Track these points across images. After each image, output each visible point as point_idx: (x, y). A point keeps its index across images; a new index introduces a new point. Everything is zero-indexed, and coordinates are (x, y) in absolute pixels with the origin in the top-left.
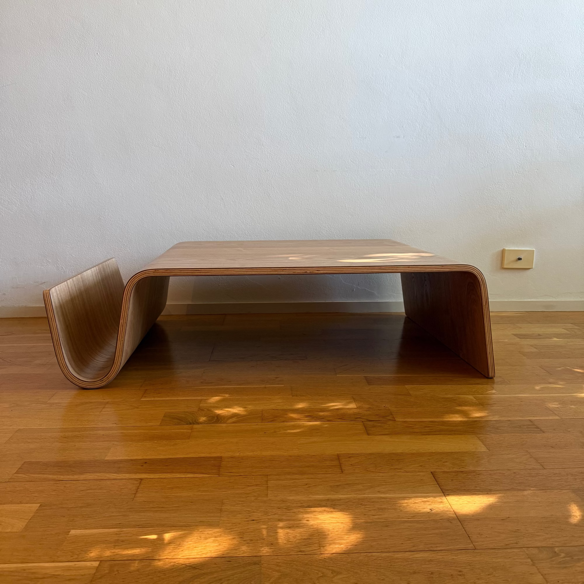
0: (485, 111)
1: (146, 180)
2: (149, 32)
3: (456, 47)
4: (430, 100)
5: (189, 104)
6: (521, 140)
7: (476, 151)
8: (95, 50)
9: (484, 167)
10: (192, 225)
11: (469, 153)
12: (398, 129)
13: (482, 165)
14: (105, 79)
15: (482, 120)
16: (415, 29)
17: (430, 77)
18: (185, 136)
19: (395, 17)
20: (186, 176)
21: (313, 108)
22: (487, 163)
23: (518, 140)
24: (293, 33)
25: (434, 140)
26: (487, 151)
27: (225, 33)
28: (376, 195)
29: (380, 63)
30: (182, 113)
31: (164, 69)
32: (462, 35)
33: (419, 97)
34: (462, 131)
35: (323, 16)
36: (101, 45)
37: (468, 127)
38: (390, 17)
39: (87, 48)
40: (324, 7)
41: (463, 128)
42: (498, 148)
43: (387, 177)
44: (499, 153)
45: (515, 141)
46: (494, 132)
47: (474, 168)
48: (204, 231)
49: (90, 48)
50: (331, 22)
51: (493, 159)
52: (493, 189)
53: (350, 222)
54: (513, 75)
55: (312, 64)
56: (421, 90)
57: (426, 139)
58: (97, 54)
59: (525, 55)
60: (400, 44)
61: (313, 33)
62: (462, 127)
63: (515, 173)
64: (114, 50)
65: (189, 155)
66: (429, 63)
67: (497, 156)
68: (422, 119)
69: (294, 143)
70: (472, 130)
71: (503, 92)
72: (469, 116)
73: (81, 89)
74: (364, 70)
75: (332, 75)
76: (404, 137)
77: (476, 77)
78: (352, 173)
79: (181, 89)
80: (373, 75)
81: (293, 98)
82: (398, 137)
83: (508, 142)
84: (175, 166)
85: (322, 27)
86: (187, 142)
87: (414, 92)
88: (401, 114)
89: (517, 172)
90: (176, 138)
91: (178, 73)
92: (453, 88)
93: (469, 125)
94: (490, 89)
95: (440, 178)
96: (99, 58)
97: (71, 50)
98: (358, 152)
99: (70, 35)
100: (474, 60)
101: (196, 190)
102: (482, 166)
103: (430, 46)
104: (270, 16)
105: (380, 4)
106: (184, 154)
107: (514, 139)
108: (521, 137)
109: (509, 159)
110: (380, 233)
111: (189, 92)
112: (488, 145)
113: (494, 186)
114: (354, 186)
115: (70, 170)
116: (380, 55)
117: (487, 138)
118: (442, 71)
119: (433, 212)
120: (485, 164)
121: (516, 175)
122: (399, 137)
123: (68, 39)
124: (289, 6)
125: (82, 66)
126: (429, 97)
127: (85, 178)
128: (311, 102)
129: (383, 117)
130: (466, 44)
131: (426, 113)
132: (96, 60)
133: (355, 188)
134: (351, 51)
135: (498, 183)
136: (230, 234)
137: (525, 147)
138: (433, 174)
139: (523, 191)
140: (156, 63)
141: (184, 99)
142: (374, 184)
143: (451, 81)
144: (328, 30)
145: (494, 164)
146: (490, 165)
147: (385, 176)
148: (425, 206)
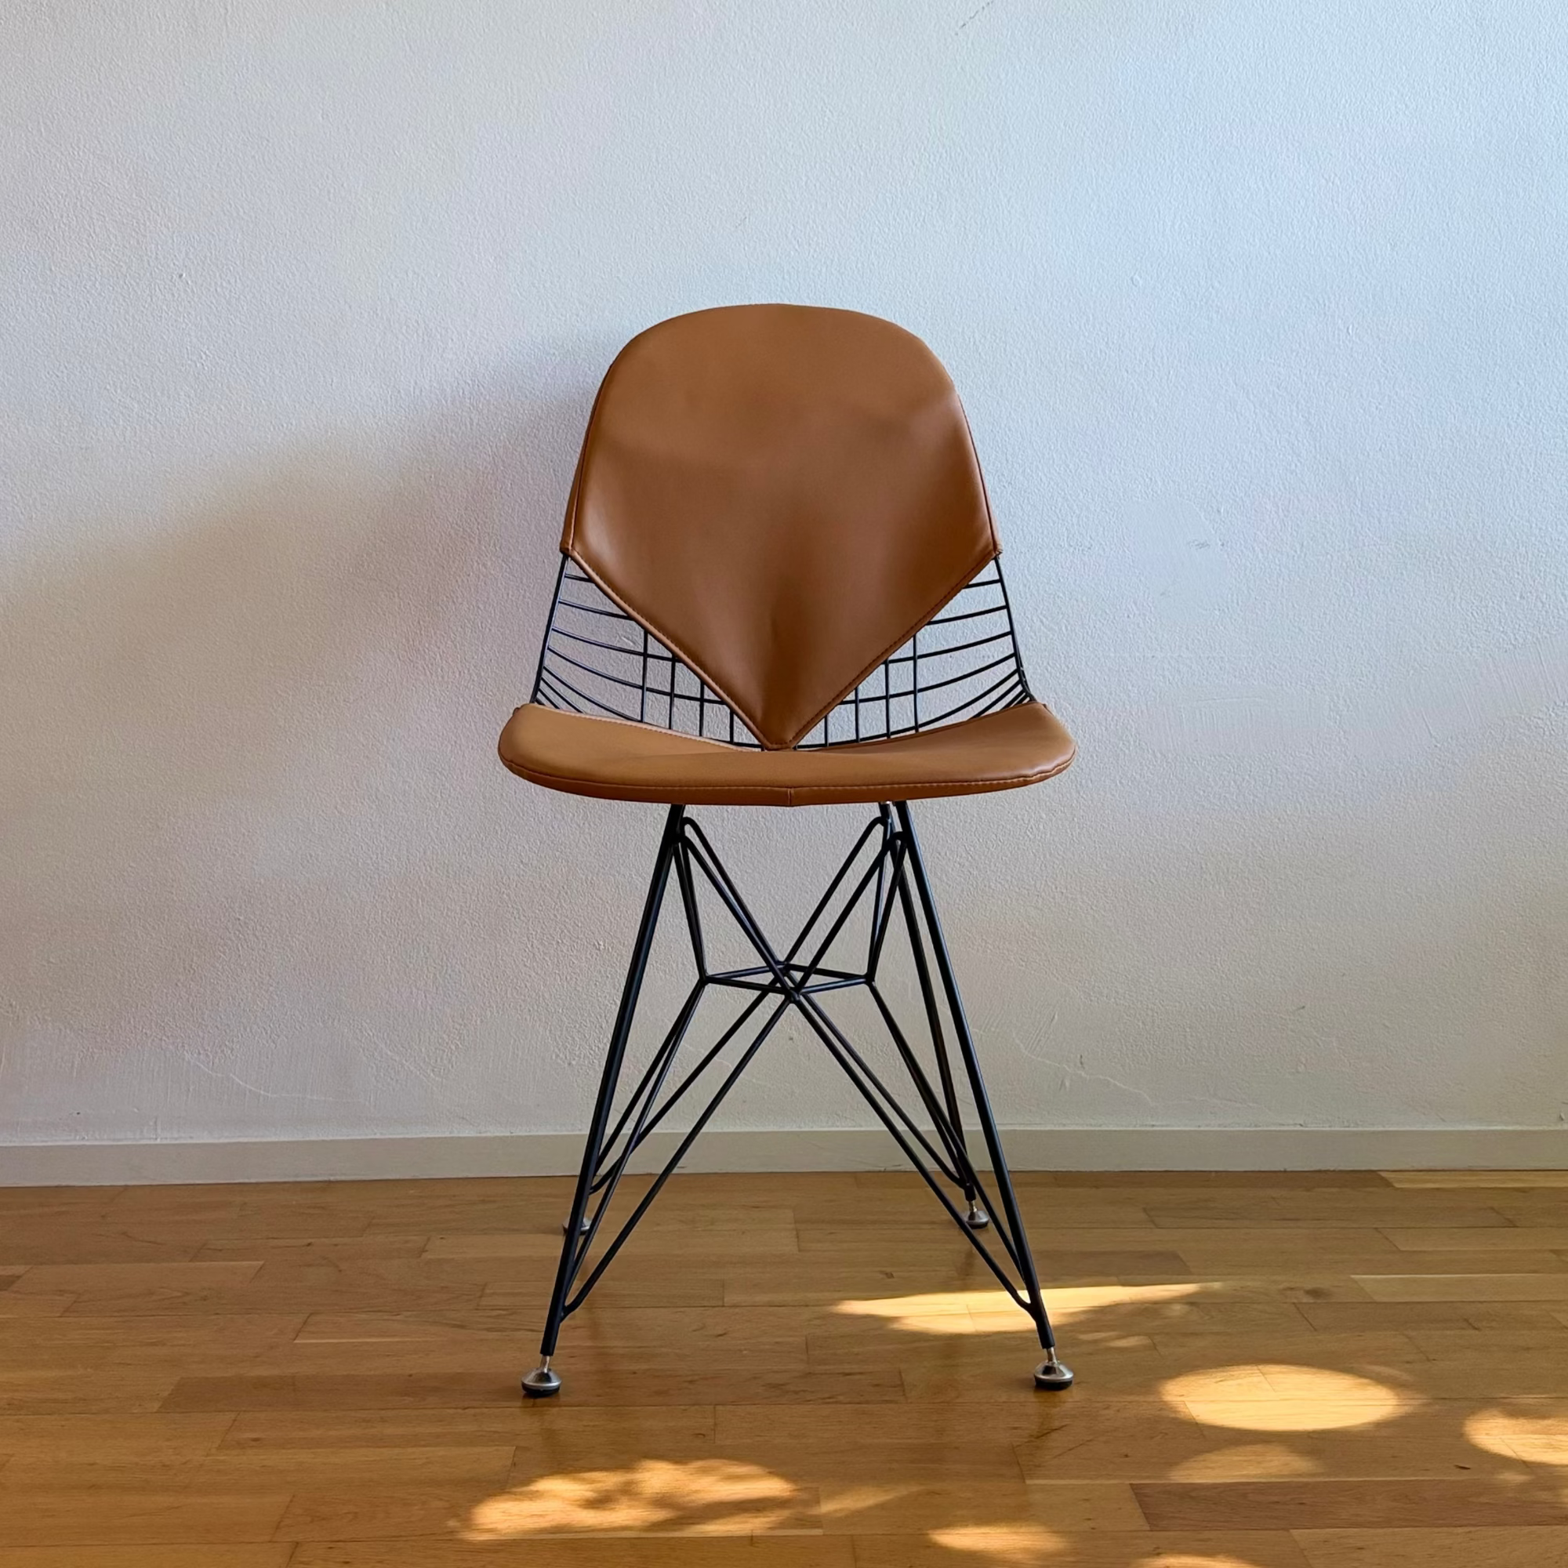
0: (1503, 459)
1: (328, 692)
2: (359, 209)
3: (1393, 250)
4: (1310, 423)
5: (489, 439)
7: (1480, 593)
8: (172, 265)
9: (1511, 647)
10: (482, 844)
12: (1204, 518)
13: (1503, 640)
14: (204, 357)
15: (1495, 490)
16: (1252, 194)
17: (1308, 348)
18: (468, 543)
19: (1180, 159)
20: (467, 677)
22: (1522, 633)
24: (841, 210)
25: (1329, 556)
26: (1519, 594)
27: (615, 212)
28: (1135, 742)
29: (1132, 306)
30: (463, 468)
31: (405, 328)
32: (1413, 211)
33: (1271, 412)
34: (1426, 526)
35: (941, 157)
36: (195, 249)
37: (1447, 511)
38: (1164, 158)
39: (145, 258)
40: (941, 128)
41: (1430, 516)
42: (1558, 581)
43: (1171, 678)
46: (1540, 529)
47: (1475, 650)
48: (522, 866)
49: (156, 258)
50: (966, 175)
51: (1541, 619)
52: (1548, 723)
53: (1046, 835)
55: (903, 310)
56: (1276, 390)
57: (1301, 552)
58: (181, 276)
60: (1202, 241)
61: (907, 211)
62: (1427, 512)
64: (238, 263)
66: (1301, 302)
67: (1555, 611)
68: (1283, 484)
70: (1461, 523)
72: (1447, 476)
73: (119, 391)
74: (1080, 327)
76: (1223, 545)
77: (1466, 348)
78: (1045, 664)
80: (1110, 344)
82: (1202, 545)
84: (430, 643)
85: (935, 193)
86: (476, 564)
87: (1251, 397)
88: (1209, 468)
90: (437, 550)
91: (455, 339)
92: (1386, 382)
93: (1452, 505)
94: (1518, 383)
95: (1357, 684)
96: (185, 291)
97: (93, 265)
98: (1064, 594)
99: (91, 218)
100: (1456, 290)
102: (1506, 646)
103: (1302, 247)
104: (764, 157)
105: (1130, 117)
106: (465, 603)
110: (1155, 875)
111: (489, 401)
112: (1521, 572)
113: (1553, 715)
116: (1132, 279)
117: (1518, 548)
118: (1348, 329)
119: (1342, 804)
120: (1516, 639)
122: (1207, 545)
124: (826, 124)
125: (127, 317)
126: (1306, 415)
129: (1147, 480)
130: (1427, 239)
131: (1299, 464)
132: (176, 295)
134: (1035, 267)
136: (614, 876)
138: (1332, 671)
140: (379, 309)
141: (471, 424)
142: (1127, 702)
143: (1379, 359)
144: (957, 201)
145: (1548, 636)
146: (1535, 640)
147: (1164, 677)
148: (1311, 780)
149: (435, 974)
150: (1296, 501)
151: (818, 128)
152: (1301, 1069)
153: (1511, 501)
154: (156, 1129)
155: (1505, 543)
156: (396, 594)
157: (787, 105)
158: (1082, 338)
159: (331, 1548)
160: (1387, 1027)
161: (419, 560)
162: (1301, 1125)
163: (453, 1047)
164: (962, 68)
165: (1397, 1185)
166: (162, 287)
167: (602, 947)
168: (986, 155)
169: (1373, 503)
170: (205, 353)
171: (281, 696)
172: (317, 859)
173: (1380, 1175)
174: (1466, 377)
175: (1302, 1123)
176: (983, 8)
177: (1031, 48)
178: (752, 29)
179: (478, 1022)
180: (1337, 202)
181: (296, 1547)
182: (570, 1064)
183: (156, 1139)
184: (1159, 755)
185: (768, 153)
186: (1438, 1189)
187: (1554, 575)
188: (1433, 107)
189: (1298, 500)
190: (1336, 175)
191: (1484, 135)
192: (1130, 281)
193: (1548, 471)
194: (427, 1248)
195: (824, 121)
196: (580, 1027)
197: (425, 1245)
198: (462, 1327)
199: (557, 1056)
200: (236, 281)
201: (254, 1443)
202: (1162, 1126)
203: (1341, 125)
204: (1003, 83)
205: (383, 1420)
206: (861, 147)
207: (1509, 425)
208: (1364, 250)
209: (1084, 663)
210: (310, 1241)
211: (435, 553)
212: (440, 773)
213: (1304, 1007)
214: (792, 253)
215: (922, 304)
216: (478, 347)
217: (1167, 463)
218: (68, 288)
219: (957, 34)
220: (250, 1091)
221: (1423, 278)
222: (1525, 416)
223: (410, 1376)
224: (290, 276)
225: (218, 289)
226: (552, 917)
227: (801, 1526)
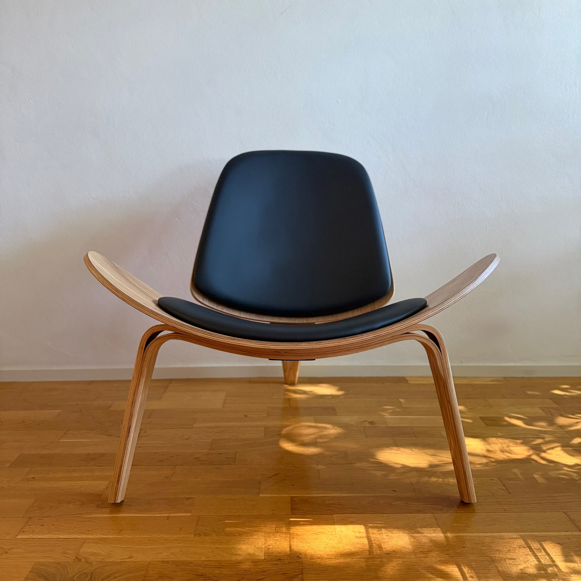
159: (40, 520)
165: (410, 382)
181: (29, 519)
186: (421, 384)
194: (112, 406)
198: (111, 436)
201: (32, 479)
205: (74, 470)
227: (185, 512)
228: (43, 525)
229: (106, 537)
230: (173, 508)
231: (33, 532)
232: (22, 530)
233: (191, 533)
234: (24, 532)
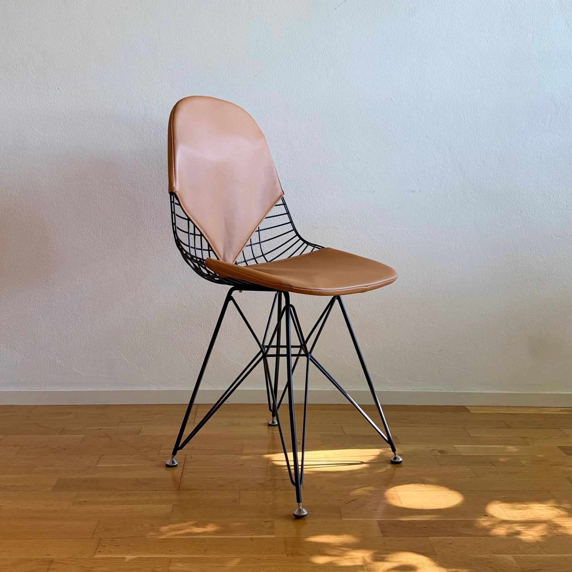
0: (516, 165)
1: (109, 235)
2: (123, 67)
3: (481, 91)
4: (451, 151)
6: (561, 198)
7: (507, 210)
8: (56, 85)
9: (516, 229)
10: (162, 290)
11: (498, 212)
12: (413, 182)
13: (514, 226)
15: (513, 175)
16: (433, 71)
17: (451, 125)
18: (159, 185)
19: (409, 58)
20: (157, 231)
21: (313, 156)
22: (520, 224)
23: (557, 199)
25: (456, 196)
26: (519, 211)
28: (387, 258)
29: (391, 108)
31: (138, 109)
33: (437, 146)
34: (489, 187)
35: (327, 54)
36: (64, 79)
37: (496, 182)
38: (404, 57)
39: (46, 82)
41: (490, 183)
42: (533, 207)
43: (401, 237)
44: (535, 213)
45: (554, 200)
47: (504, 230)
48: (175, 297)
49: (50, 82)
50: (335, 61)
51: (527, 220)
52: (528, 255)
54: (549, 124)
56: (439, 139)
57: (446, 195)
58: (59, 88)
59: (562, 102)
60: (415, 87)
61: (314, 73)
63: (555, 237)
64: (79, 84)
65: (163, 207)
66: (449, 108)
67: (532, 217)
68: (441, 171)
69: (289, 195)
70: (501, 186)
71: (537, 143)
72: (497, 170)
73: (36, 128)
74: (373, 115)
75: (336, 120)
76: (420, 192)
77: (505, 126)
78: (358, 231)
79: (157, 132)
81: (290, 145)
83: (546, 201)
84: (145, 219)
85: (324, 67)
87: (431, 141)
88: (416, 165)
89: (557, 236)
90: (148, 187)
91: (155, 113)
92: (477, 137)
93: (498, 180)
94: (522, 139)
95: (464, 240)
96: (60, 93)
97: (27, 83)
98: (365, 207)
99: (27, 67)
100: (502, 106)
101: (169, 247)
102: (514, 228)
103: (450, 89)
104: (265, 53)
106: (157, 206)
107: (551, 197)
108: (560, 195)
109: (547, 221)
110: (393, 304)
112: (520, 203)
113: (530, 253)
114: (360, 247)
115: (15, 222)
116: (391, 99)
117: (520, 195)
119: (457, 281)
120: (518, 226)
121: (556, 240)
122: (414, 191)
123: (25, 71)
126: (449, 148)
127: (33, 233)
128: (310, 150)
129: (395, 169)
131: (446, 165)
132: (57, 95)
133: (362, 250)
134: (358, 94)
135: (535, 249)
137: (565, 207)
138: (456, 236)
139: (565, 259)
141: (161, 143)
142: (385, 245)
143: (475, 129)
144: (332, 70)
145: (529, 225)
146: (524, 227)
147: (398, 236)
148: (447, 273)
149: (144, 334)
150: (445, 177)
151: (284, 43)
152: (441, 371)
153: (518, 179)
154: (46, 386)
155: (515, 193)
156: (133, 202)
157: (274, 34)
158: (373, 119)
159: (112, 540)
160: (470, 357)
161: (141, 190)
162: (440, 390)
163: (150, 359)
164: (335, 24)
165: (472, 412)
166: (52, 92)
167: (203, 326)
168: (342, 54)
169: (471, 179)
170: (67, 116)
171: (92, 237)
172: (104, 294)
173: (466, 408)
174: (504, 136)
175: (440, 389)
176: (343, 3)
177: (359, 18)
178: (262, 8)
179: (159, 351)
180: (462, 74)
181: (100, 540)
182: (191, 366)
183: (46, 389)
184: (396, 263)
185: (267, 51)
186: (485, 413)
187: (532, 205)
188: (497, 42)
189: (446, 177)
190: (462, 65)
191: (514, 52)
192: (391, 100)
193: (531, 169)
194: (141, 431)
195: (286, 41)
196: (195, 353)
197: (140, 430)
198: (153, 461)
199: (186, 363)
200: (78, 91)
201: (85, 503)
202: (393, 389)
203: (465, 47)
204: (349, 29)
205: (128, 495)
206: (299, 50)
207: (518, 153)
208: (471, 91)
209: (371, 231)
210: (100, 427)
211: (147, 188)
212: (147, 265)
213: (442, 350)
214: (274, 86)
215: (319, 105)
216: (163, 116)
217: (402, 163)
218: (19, 92)
219: (333, 12)
220: (79, 373)
221: (491, 101)
222: (524, 150)
223: (137, 478)
224: (98, 89)
225: (72, 94)
226: (186, 315)
227: (268, 534)
228: (118, 546)
229: (191, 556)
230: (253, 531)
231: (111, 553)
232: (97, 550)
233: (282, 553)
234: (100, 552)
